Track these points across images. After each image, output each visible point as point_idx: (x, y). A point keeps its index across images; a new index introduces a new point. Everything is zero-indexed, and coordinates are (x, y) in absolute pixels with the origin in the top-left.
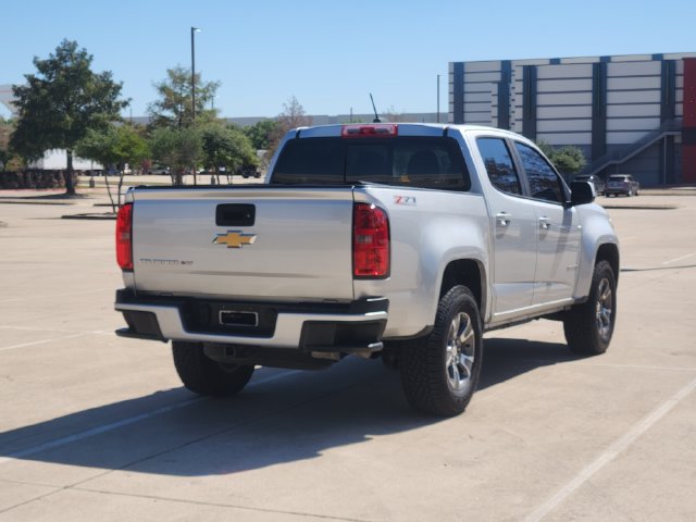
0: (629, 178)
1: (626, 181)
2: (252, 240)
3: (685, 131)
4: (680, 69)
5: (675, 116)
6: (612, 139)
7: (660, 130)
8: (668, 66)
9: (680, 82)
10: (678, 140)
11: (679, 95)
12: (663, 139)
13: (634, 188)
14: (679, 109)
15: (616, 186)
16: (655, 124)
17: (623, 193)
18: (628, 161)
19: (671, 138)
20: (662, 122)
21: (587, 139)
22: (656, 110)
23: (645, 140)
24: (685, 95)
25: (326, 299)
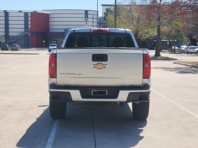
0: (18, 45)
1: (17, 46)
2: (107, 66)
3: (31, 32)
4: (29, 15)
5: (28, 28)
6: (10, 34)
7: (25, 32)
8: (26, 14)
9: (29, 19)
10: (29, 35)
11: (29, 23)
12: (25, 35)
13: (20, 48)
14: (30, 26)
15: (14, 48)
16: (23, 30)
17: (17, 50)
18: (16, 40)
19: (27, 34)
20: (25, 30)
21: (3, 34)
22: (23, 26)
23: (20, 35)
24: (31, 23)
25: (130, 85)
